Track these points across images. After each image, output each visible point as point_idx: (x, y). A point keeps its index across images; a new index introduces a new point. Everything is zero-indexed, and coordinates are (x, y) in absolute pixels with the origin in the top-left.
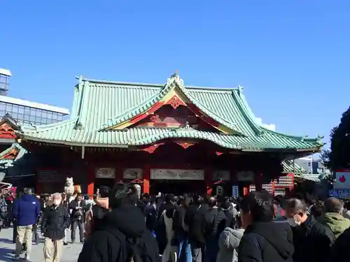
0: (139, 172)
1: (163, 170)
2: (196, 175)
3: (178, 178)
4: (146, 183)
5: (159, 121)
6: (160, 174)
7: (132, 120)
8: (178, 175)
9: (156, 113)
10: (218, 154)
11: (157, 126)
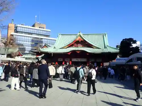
0: (69, 59)
1: (75, 59)
2: (84, 60)
3: (79, 61)
4: (71, 62)
5: (76, 45)
6: (74, 60)
7: (68, 45)
8: (79, 60)
9: (75, 43)
10: (88, 54)
11: (76, 47)
